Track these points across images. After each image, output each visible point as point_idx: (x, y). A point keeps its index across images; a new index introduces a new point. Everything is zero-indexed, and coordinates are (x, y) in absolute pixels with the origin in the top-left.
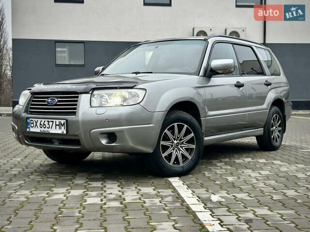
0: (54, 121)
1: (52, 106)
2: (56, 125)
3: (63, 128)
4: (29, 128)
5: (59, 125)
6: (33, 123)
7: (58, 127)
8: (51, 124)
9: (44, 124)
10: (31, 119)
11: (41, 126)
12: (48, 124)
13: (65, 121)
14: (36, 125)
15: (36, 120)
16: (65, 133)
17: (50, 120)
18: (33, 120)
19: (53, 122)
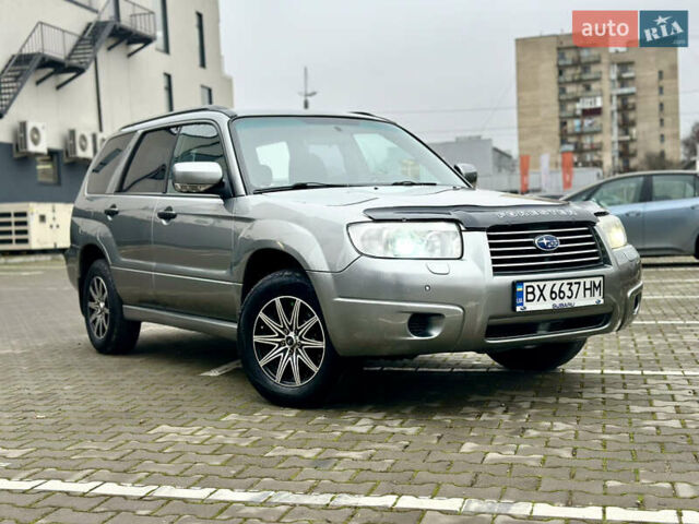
0: (582, 281)
1: (555, 252)
2: (585, 289)
3: (597, 293)
4: (522, 304)
5: (590, 289)
6: (533, 293)
7: (588, 292)
8: (575, 288)
9: (560, 291)
10: (525, 284)
11: (554, 296)
12: (570, 289)
13: (601, 279)
14: (542, 294)
15: (541, 284)
16: (602, 302)
17: (573, 281)
18: (534, 284)
19: (579, 283)
